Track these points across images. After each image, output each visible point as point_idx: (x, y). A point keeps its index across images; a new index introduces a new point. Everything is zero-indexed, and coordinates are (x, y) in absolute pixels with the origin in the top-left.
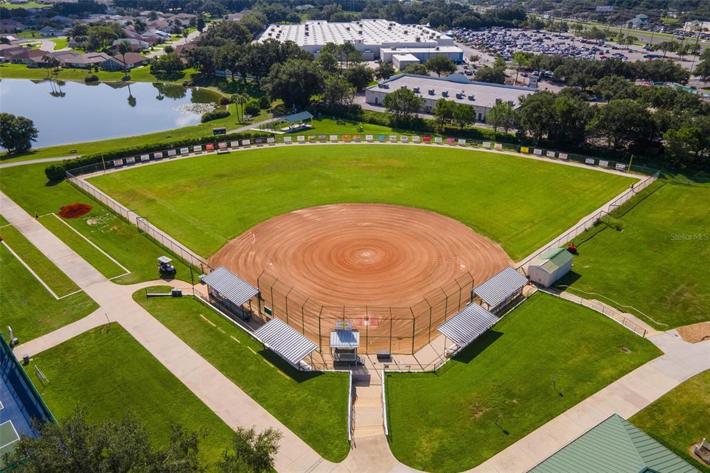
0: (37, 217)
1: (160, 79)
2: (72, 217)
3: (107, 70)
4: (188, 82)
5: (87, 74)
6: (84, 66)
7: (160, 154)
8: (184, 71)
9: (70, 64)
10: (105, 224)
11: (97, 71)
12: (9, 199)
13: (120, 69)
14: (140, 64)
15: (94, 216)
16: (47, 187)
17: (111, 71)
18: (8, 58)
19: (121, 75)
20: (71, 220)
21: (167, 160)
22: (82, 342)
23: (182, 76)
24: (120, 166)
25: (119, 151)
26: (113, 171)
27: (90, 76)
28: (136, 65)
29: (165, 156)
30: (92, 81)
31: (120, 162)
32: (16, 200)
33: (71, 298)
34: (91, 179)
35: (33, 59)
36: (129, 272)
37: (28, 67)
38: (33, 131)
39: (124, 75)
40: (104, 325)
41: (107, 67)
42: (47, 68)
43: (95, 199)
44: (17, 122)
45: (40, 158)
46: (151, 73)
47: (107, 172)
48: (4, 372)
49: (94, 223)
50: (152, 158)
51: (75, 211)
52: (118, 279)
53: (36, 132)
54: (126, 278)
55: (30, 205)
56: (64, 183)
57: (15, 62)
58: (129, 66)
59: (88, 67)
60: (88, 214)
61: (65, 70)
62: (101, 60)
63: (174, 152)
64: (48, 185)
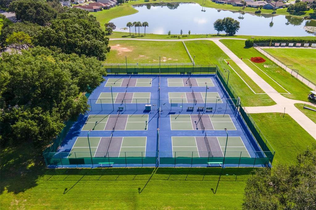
0: (241, 59)
1: (292, 14)
2: (257, 62)
3: (265, 9)
4: (307, 17)
5: (256, 10)
6: (255, 6)
7: (300, 44)
8: (305, 12)
9: (250, 5)
10: (273, 69)
11: (261, 9)
12: (229, 50)
13: (272, 8)
14: (282, 7)
15: (267, 64)
16: (245, 49)
17: (267, 9)
18: (226, 2)
19: (272, 11)
20: (256, 64)
21: (303, 48)
22: (270, 116)
23: (304, 14)
24: (278, 46)
25: (279, 39)
26: (274, 48)
27: (258, 11)
28: (280, 7)
29: (302, 46)
30: (258, 13)
31: (278, 44)
32: (232, 51)
33: (261, 95)
34: (264, 49)
35: (236, 2)
36: (290, 93)
37: (233, 6)
38: (238, 27)
39: (273, 11)
40: (281, 113)
41: (266, 7)
42: (240, 6)
43: (267, 57)
44: (234, 22)
45: (239, 38)
46: (287, 11)
47: (271, 48)
48: (236, 115)
49: (268, 67)
50: (294, 46)
51: (258, 60)
52: (284, 94)
53: (239, 27)
54: (288, 95)
55: (238, 54)
56: (252, 48)
57: (228, 4)
58: (276, 8)
59: (257, 7)
60: (264, 63)
61: (247, 8)
62: (263, 4)
63: (308, 45)
64: (245, 48)
